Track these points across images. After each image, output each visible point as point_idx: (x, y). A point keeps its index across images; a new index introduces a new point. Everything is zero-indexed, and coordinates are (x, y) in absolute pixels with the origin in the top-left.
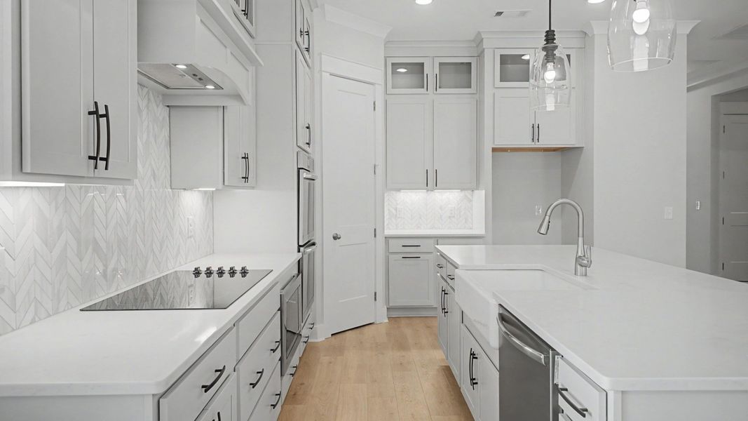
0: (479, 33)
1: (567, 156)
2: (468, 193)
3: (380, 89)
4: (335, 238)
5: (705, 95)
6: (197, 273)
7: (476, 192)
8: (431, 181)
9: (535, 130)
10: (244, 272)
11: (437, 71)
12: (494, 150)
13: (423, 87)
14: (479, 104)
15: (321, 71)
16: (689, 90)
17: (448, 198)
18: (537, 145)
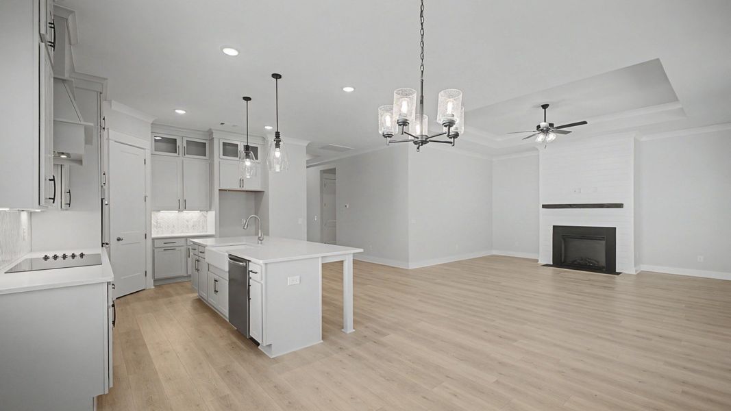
0: (210, 129)
1: (257, 195)
2: (204, 213)
3: (148, 153)
4: (119, 240)
5: (315, 172)
6: (46, 258)
7: (209, 212)
8: (182, 206)
9: (242, 181)
10: (82, 255)
11: (185, 145)
12: (220, 190)
13: (176, 152)
14: (211, 166)
15: (108, 139)
16: (307, 167)
17: (192, 216)
18: (242, 189)
